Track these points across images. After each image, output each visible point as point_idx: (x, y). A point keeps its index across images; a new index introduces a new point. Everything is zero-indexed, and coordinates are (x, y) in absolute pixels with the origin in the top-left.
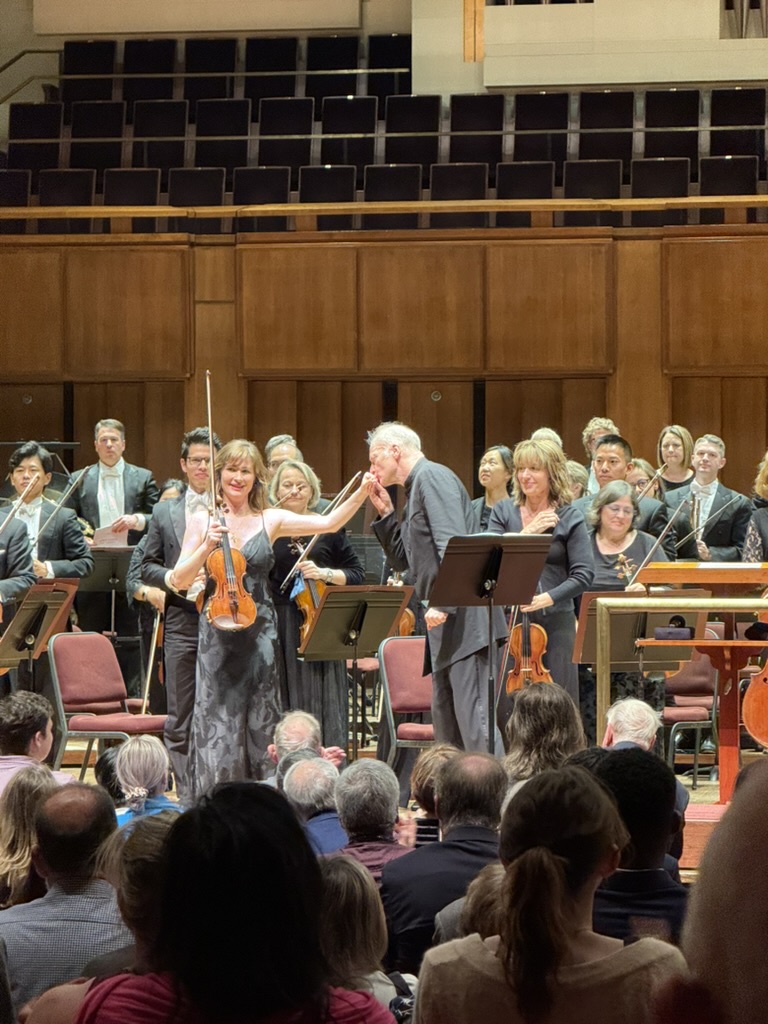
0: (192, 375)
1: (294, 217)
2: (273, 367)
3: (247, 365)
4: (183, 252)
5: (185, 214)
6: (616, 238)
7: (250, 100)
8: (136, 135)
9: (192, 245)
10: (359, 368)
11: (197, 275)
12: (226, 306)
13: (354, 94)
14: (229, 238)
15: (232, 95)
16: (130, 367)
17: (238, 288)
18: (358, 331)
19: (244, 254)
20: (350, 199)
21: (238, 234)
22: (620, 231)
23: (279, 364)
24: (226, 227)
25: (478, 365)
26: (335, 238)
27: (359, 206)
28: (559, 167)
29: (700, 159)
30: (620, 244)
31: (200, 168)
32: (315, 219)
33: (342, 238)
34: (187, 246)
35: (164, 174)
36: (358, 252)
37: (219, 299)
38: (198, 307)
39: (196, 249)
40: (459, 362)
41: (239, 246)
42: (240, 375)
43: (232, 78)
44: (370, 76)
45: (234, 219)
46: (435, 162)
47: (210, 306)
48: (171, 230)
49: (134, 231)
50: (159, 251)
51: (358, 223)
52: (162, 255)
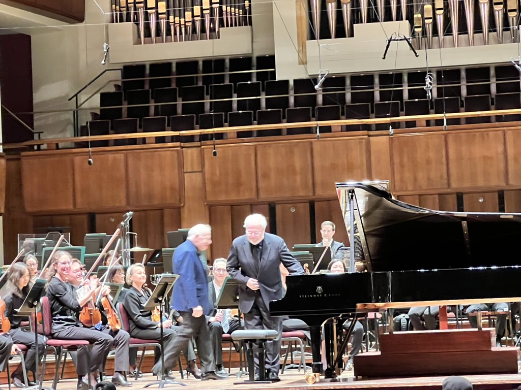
0: (184, 205)
1: (226, 133)
2: (219, 199)
3: (208, 199)
4: (177, 150)
5: (178, 134)
6: (369, 136)
7: (205, 86)
8: (155, 103)
9: (182, 147)
10: (258, 198)
11: (185, 161)
12: (198, 173)
13: (250, 81)
14: (198, 144)
15: (197, 84)
16: (156, 202)
17: (203, 166)
18: (257, 182)
19: (205, 150)
20: (251, 124)
21: (202, 142)
22: (371, 133)
23: (222, 198)
24: (197, 139)
25: (311, 194)
26: (246, 141)
27: (255, 127)
28: (343, 108)
29: (404, 101)
30: (371, 138)
31: (184, 115)
32: (236, 133)
33: (248, 141)
34: (179, 148)
35: (168, 119)
36: (255, 146)
37: (194, 171)
38: (186, 175)
39: (184, 149)
40: (302, 193)
41: (203, 147)
42: (205, 204)
43: (197, 77)
44: (257, 73)
45: (200, 135)
46: (288, 107)
47: (190, 174)
48: (172, 141)
49: (156, 143)
50: (167, 151)
51: (255, 134)
52: (168, 153)
